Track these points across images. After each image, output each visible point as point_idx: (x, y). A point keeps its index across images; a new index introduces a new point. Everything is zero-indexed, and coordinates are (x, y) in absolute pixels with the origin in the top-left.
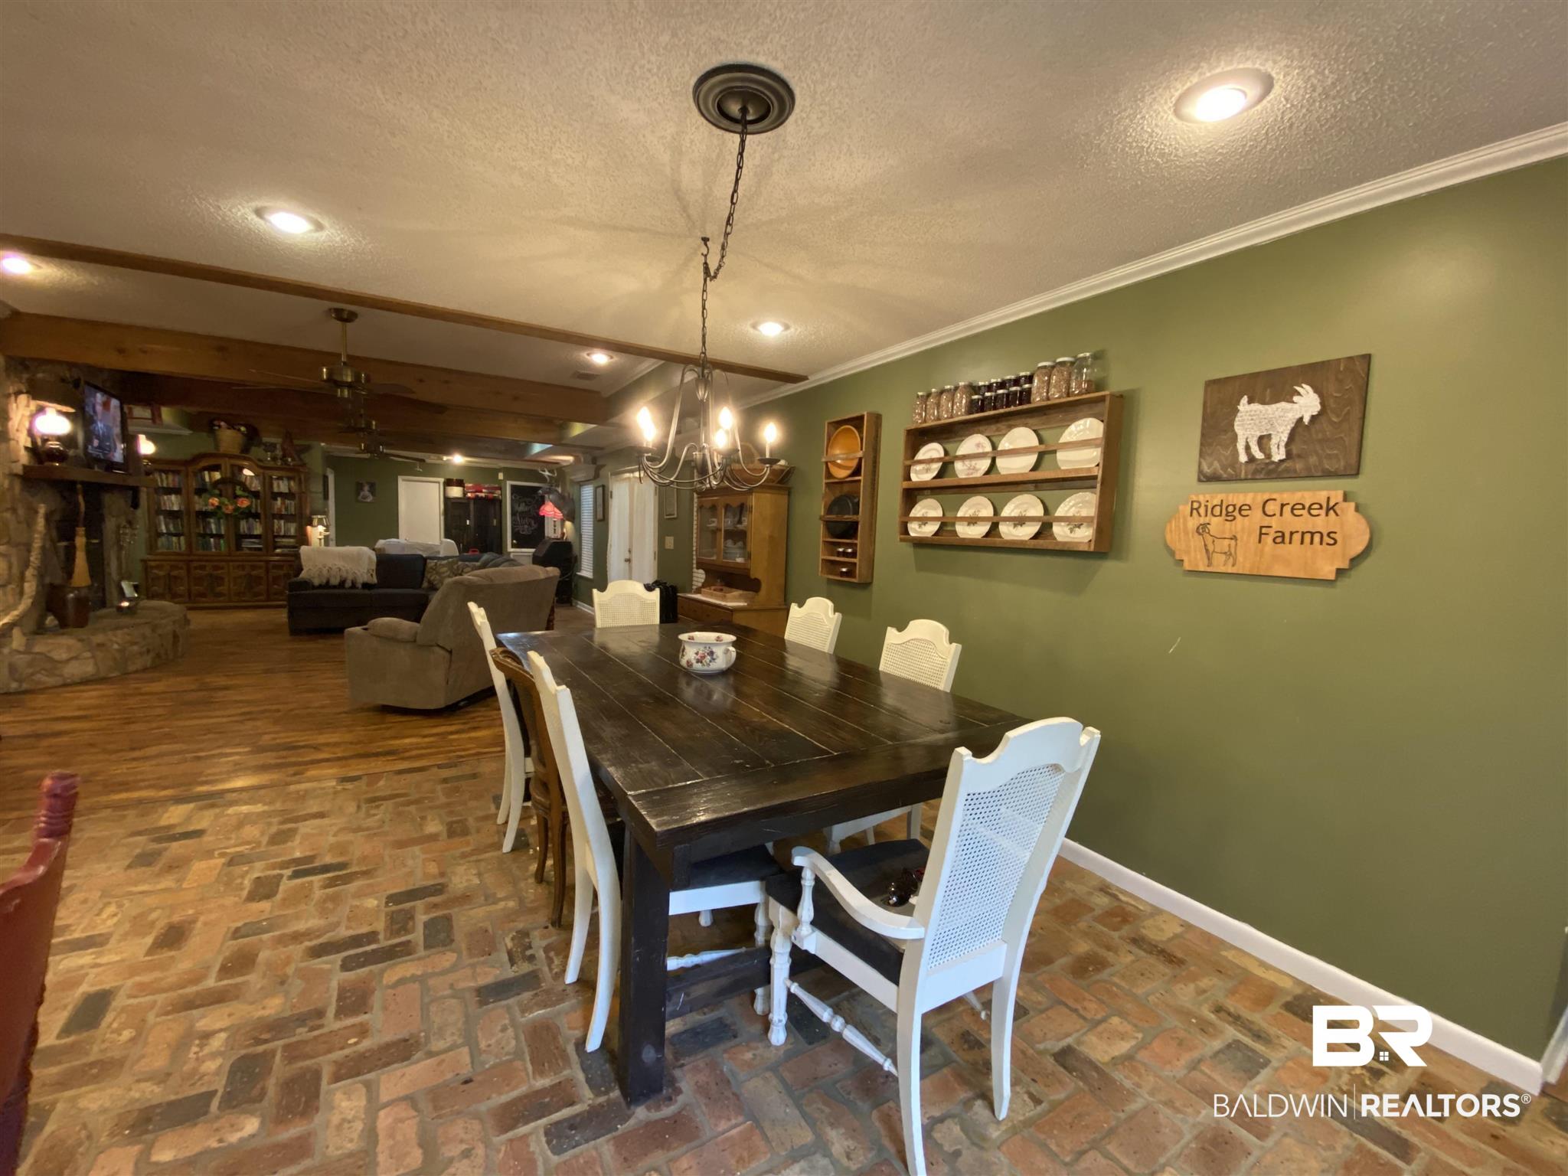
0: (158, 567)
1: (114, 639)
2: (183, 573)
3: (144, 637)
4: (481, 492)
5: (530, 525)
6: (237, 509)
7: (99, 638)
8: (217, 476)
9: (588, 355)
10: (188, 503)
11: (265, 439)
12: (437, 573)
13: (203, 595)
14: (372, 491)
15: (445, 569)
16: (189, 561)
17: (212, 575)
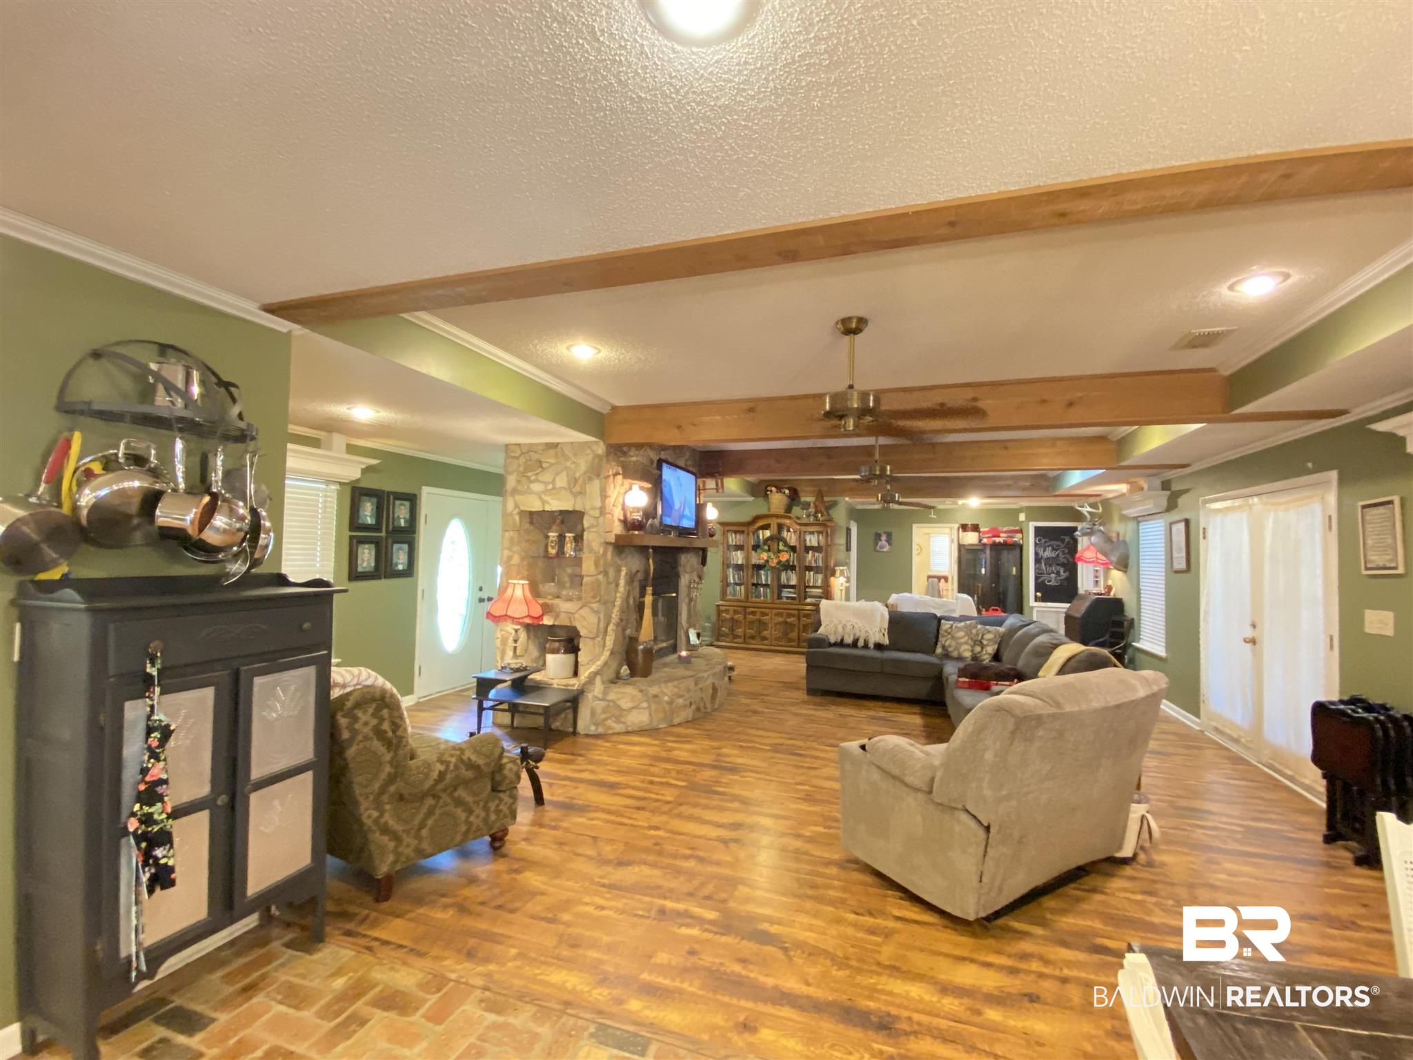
0: (727, 611)
1: (666, 691)
2: (741, 617)
3: (688, 690)
4: (999, 537)
5: (1058, 573)
6: (779, 562)
7: (654, 690)
8: (768, 533)
9: (1231, 288)
10: (747, 558)
11: (803, 499)
12: (953, 638)
13: (753, 637)
14: (889, 541)
15: (961, 634)
16: (745, 608)
17: (760, 620)
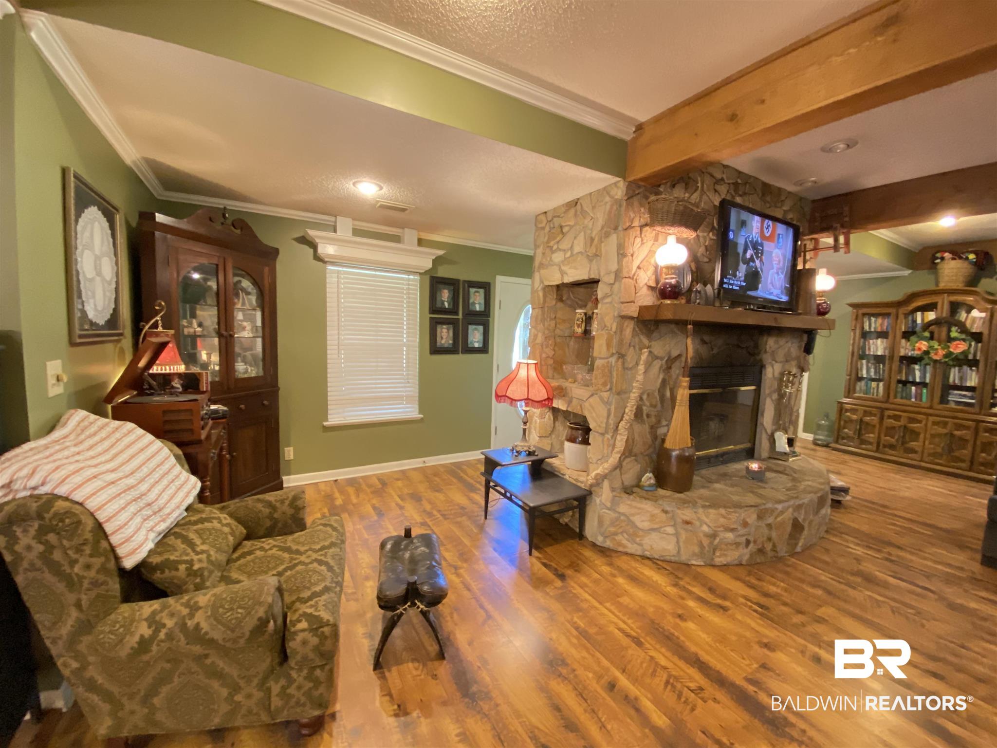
0: (853, 411)
2: (874, 420)
6: (949, 354)
8: (931, 316)
10: (893, 348)
13: (892, 447)
16: (882, 410)
17: (905, 427)
